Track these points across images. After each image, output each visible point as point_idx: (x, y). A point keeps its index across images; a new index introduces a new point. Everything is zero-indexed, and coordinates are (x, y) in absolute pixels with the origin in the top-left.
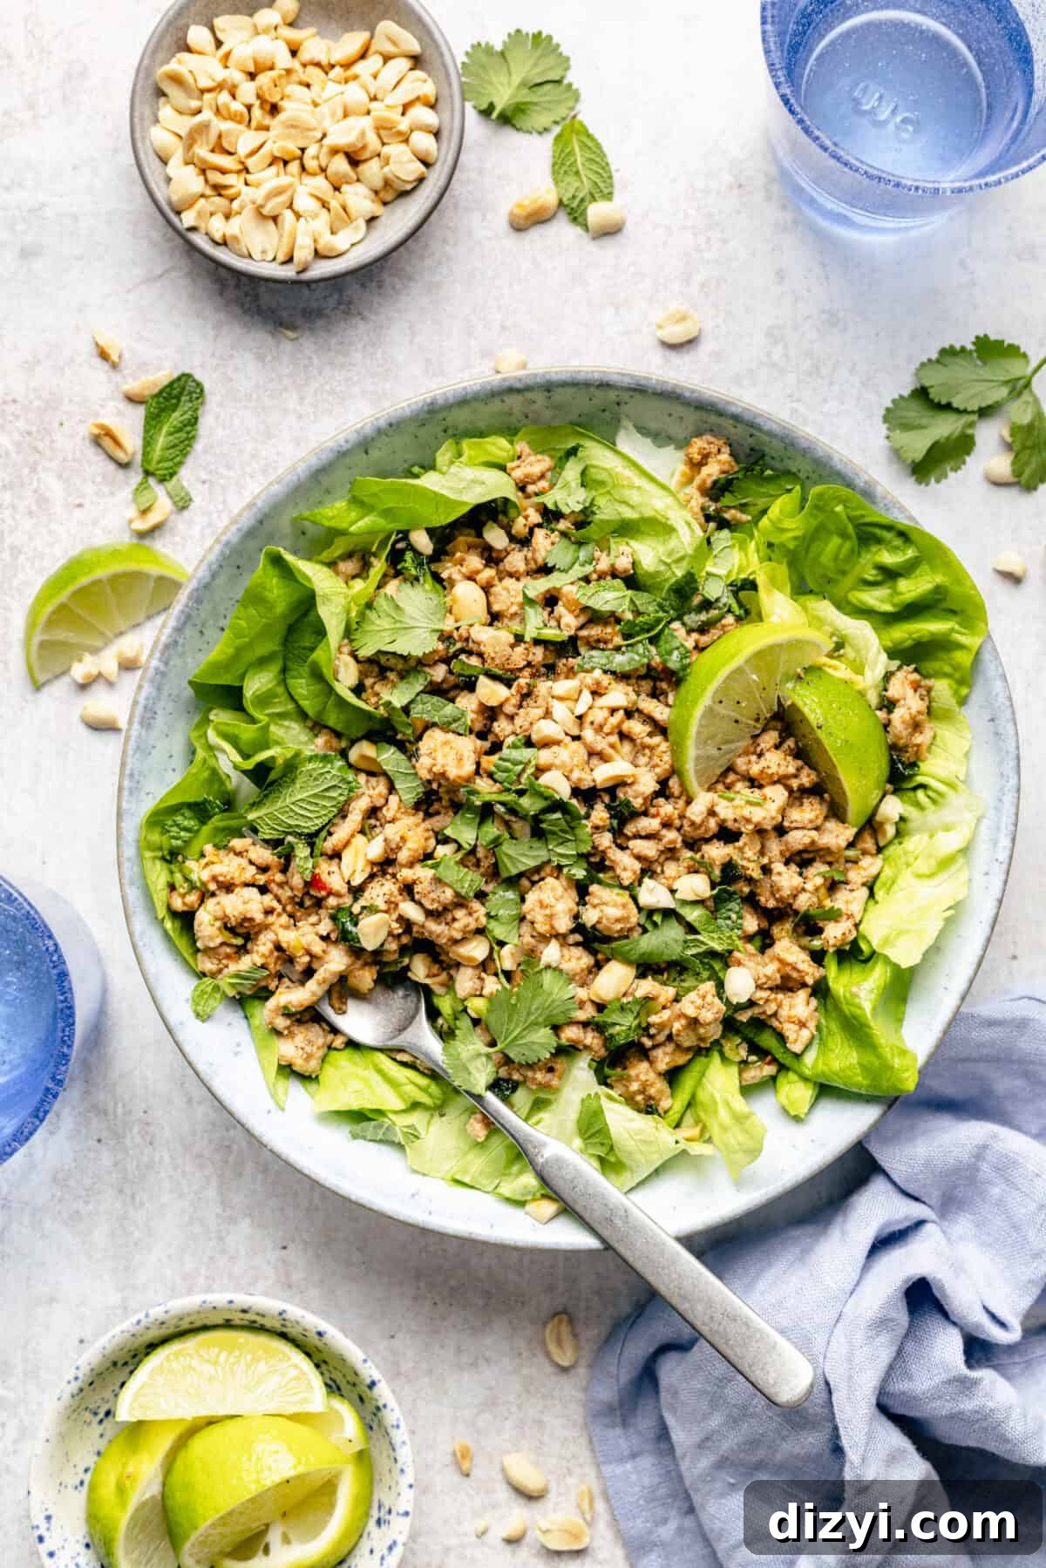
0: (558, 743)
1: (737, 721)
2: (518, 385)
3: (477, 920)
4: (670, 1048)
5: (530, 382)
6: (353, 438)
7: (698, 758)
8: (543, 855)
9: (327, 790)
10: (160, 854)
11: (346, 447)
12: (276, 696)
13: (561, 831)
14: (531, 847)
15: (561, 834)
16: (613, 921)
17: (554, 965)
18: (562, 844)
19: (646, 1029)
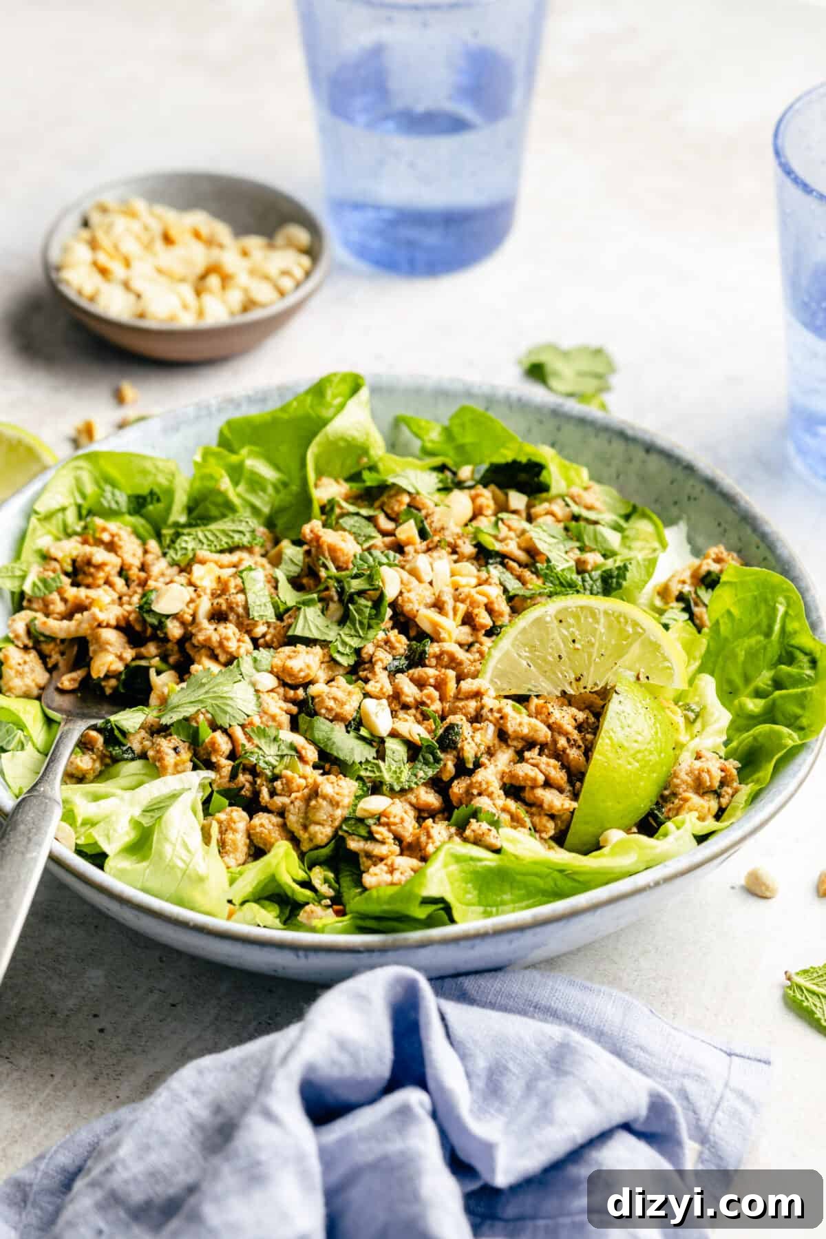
0: (420, 580)
2: (630, 432)
3: (239, 647)
4: (276, 820)
5: (639, 435)
6: (486, 389)
7: (507, 653)
8: (331, 635)
9: (234, 531)
10: (80, 501)
11: (476, 390)
12: (264, 490)
13: (361, 623)
14: (327, 626)
15: (358, 626)
16: (331, 696)
17: (259, 687)
18: (352, 636)
19: (276, 778)
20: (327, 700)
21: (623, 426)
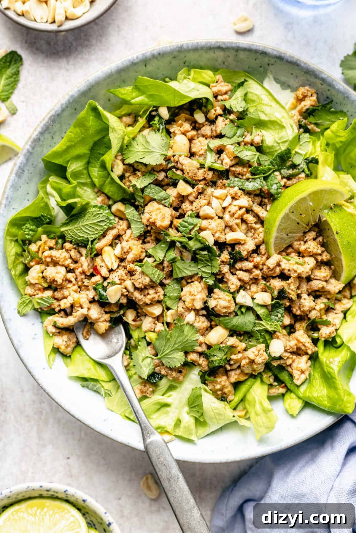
0: (212, 218)
1: (298, 223)
2: (224, 46)
3: (159, 296)
4: (238, 372)
6: (140, 57)
7: (276, 238)
8: (195, 270)
9: (99, 222)
12: (83, 174)
13: (206, 260)
14: (190, 266)
15: (205, 262)
16: (222, 307)
17: (191, 323)
18: (205, 266)
19: (229, 361)
20: (222, 310)
21: (218, 44)
